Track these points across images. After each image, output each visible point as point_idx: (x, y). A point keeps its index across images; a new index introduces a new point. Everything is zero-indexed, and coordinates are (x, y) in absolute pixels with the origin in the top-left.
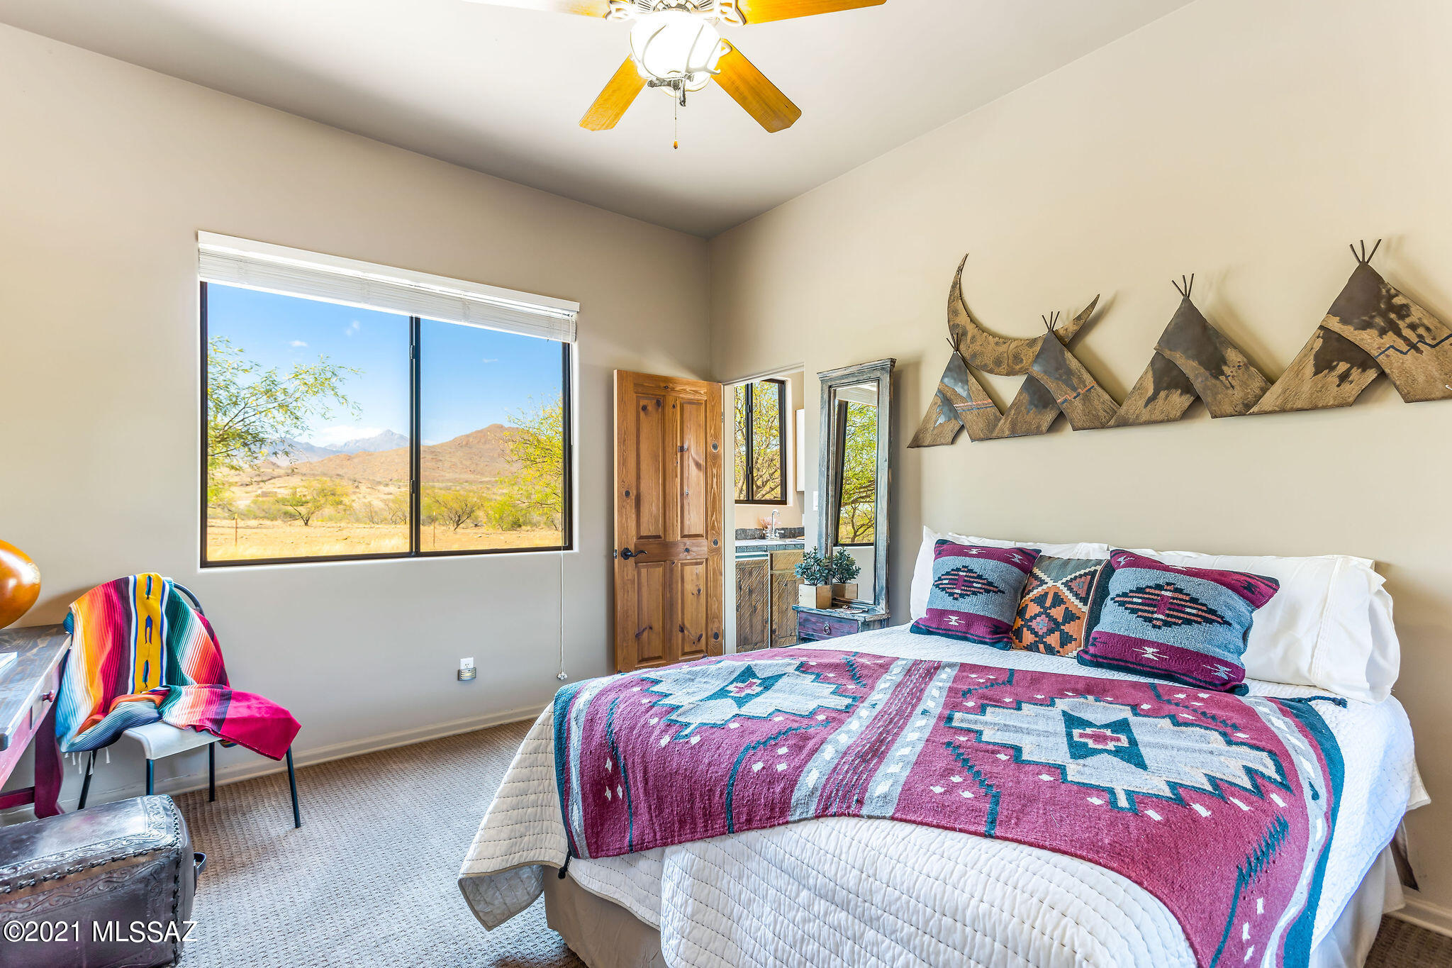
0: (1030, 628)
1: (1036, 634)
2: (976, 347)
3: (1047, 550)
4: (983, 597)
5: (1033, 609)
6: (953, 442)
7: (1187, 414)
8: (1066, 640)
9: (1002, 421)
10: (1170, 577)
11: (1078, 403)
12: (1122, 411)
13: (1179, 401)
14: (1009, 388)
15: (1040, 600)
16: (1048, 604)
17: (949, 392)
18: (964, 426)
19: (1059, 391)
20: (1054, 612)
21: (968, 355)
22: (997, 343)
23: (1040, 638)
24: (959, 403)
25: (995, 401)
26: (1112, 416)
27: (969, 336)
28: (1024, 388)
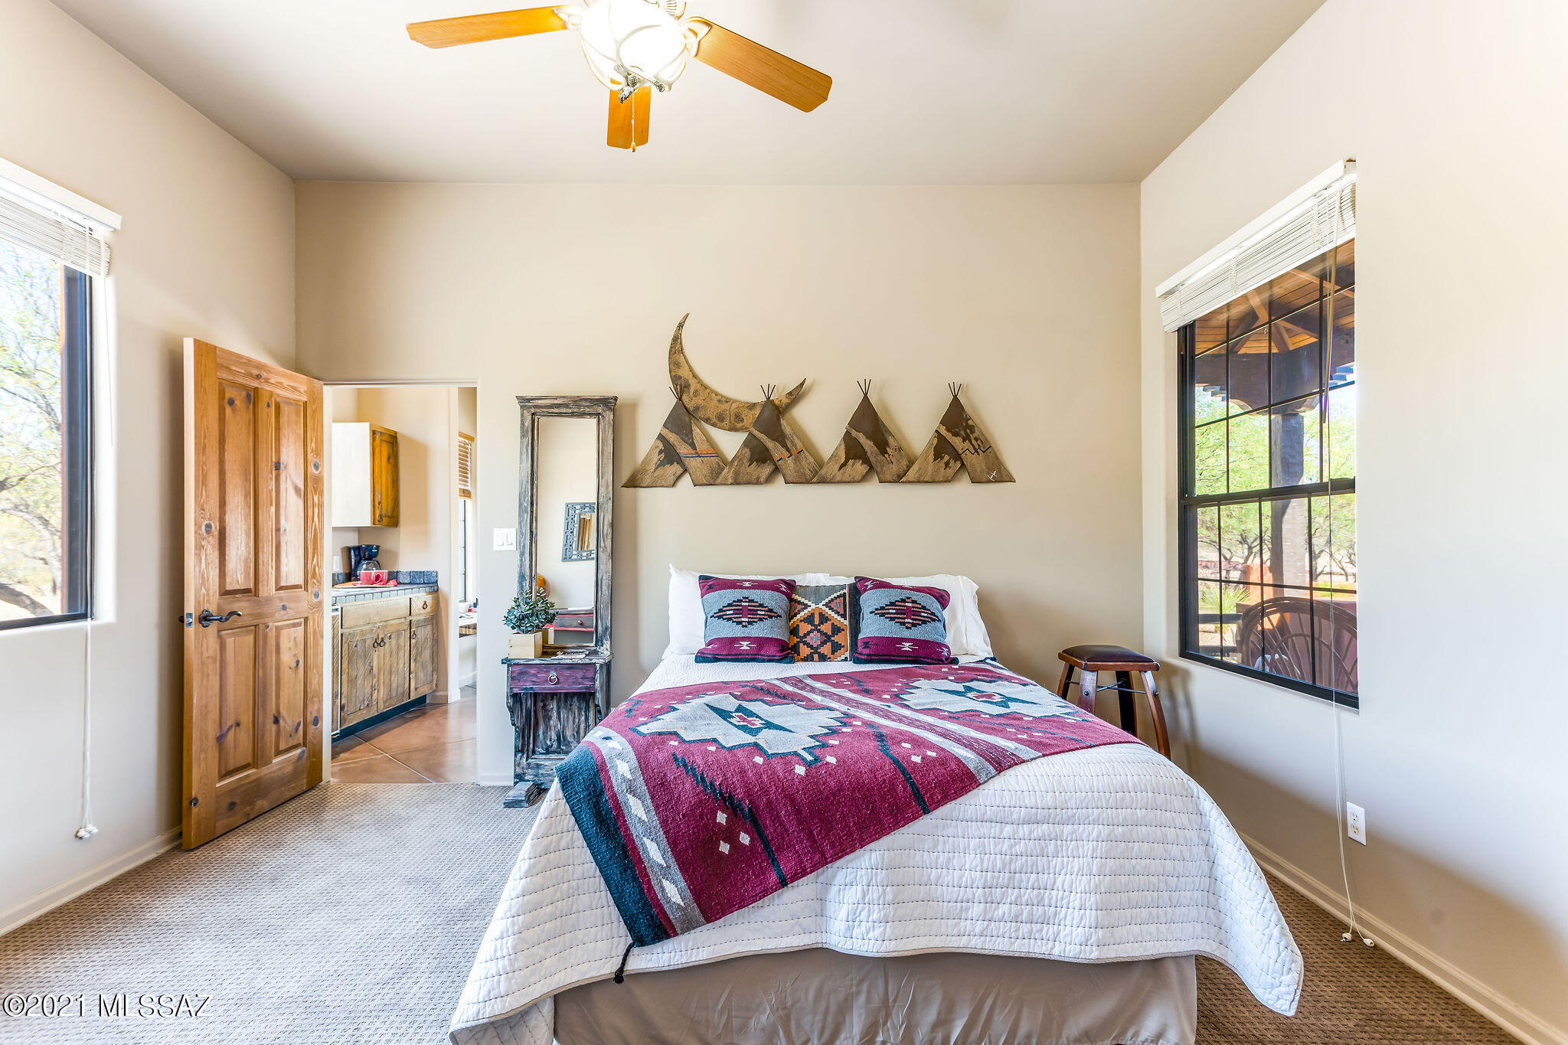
0: (805, 643)
1: (811, 647)
2: (698, 401)
3: (801, 580)
4: (768, 622)
5: (805, 628)
6: (674, 485)
7: (864, 479)
8: (836, 648)
9: (726, 470)
10: (908, 593)
11: (790, 461)
12: (823, 472)
13: (860, 468)
14: (730, 443)
15: (809, 619)
16: (817, 622)
17: (672, 438)
18: (685, 471)
19: (776, 450)
20: (823, 628)
21: (690, 406)
22: (719, 401)
23: (815, 650)
24: (683, 449)
25: (717, 453)
26: (814, 475)
27: (692, 390)
28: (746, 444)
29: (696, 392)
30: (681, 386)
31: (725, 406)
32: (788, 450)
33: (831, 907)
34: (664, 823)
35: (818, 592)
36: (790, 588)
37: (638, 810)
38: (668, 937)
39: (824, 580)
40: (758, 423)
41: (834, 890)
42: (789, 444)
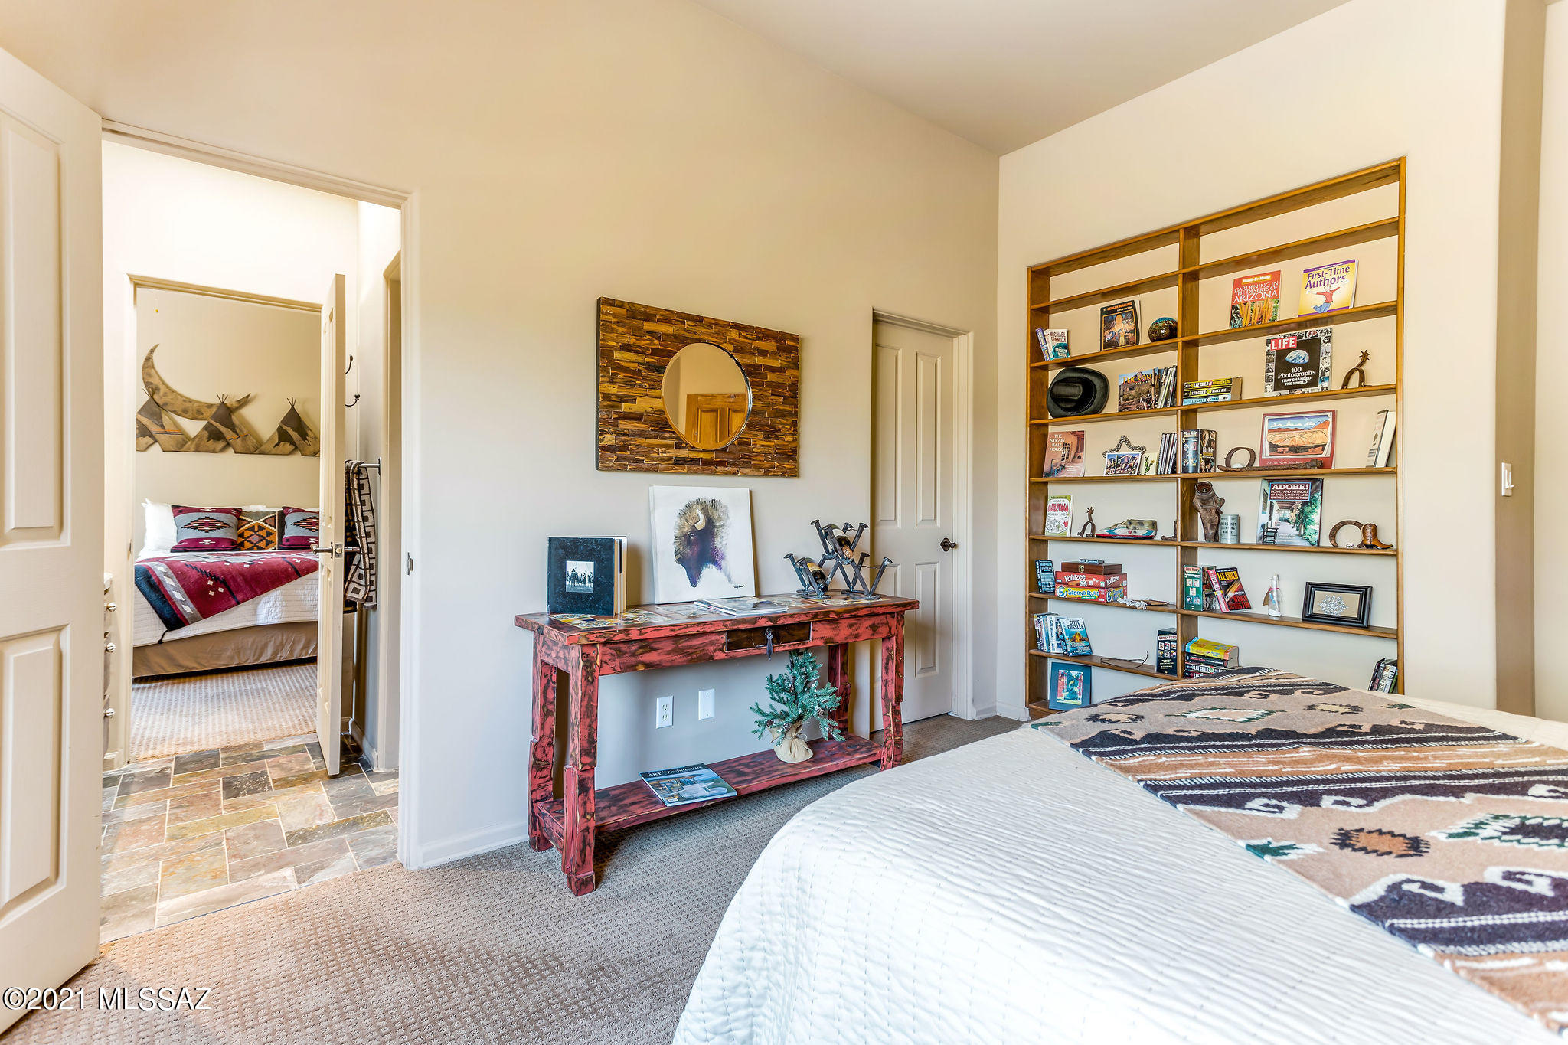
0: (248, 541)
1: (252, 543)
2: (168, 399)
3: (245, 509)
4: (223, 530)
5: (247, 534)
6: (145, 450)
7: (291, 453)
8: (269, 543)
9: (189, 443)
11: (239, 440)
12: (262, 448)
13: (289, 447)
14: (193, 428)
15: (252, 529)
16: (256, 530)
17: (145, 421)
18: (156, 441)
19: (228, 433)
20: (260, 533)
21: (160, 402)
22: (184, 401)
23: (255, 544)
24: (154, 428)
25: (182, 432)
26: (257, 448)
27: (162, 392)
28: (205, 428)
29: (165, 394)
30: (152, 390)
31: (190, 404)
32: (237, 434)
33: (259, 611)
34: (183, 586)
35: (257, 515)
36: (239, 512)
37: (170, 583)
38: (184, 626)
39: (262, 509)
40: (215, 417)
41: (260, 605)
42: (238, 431)
